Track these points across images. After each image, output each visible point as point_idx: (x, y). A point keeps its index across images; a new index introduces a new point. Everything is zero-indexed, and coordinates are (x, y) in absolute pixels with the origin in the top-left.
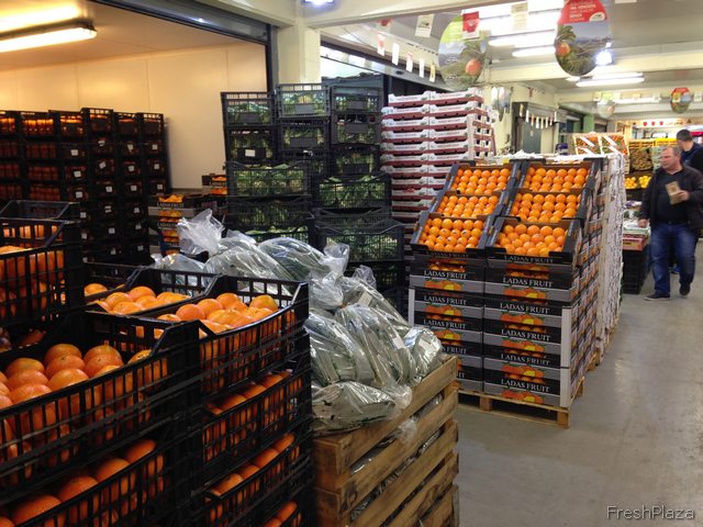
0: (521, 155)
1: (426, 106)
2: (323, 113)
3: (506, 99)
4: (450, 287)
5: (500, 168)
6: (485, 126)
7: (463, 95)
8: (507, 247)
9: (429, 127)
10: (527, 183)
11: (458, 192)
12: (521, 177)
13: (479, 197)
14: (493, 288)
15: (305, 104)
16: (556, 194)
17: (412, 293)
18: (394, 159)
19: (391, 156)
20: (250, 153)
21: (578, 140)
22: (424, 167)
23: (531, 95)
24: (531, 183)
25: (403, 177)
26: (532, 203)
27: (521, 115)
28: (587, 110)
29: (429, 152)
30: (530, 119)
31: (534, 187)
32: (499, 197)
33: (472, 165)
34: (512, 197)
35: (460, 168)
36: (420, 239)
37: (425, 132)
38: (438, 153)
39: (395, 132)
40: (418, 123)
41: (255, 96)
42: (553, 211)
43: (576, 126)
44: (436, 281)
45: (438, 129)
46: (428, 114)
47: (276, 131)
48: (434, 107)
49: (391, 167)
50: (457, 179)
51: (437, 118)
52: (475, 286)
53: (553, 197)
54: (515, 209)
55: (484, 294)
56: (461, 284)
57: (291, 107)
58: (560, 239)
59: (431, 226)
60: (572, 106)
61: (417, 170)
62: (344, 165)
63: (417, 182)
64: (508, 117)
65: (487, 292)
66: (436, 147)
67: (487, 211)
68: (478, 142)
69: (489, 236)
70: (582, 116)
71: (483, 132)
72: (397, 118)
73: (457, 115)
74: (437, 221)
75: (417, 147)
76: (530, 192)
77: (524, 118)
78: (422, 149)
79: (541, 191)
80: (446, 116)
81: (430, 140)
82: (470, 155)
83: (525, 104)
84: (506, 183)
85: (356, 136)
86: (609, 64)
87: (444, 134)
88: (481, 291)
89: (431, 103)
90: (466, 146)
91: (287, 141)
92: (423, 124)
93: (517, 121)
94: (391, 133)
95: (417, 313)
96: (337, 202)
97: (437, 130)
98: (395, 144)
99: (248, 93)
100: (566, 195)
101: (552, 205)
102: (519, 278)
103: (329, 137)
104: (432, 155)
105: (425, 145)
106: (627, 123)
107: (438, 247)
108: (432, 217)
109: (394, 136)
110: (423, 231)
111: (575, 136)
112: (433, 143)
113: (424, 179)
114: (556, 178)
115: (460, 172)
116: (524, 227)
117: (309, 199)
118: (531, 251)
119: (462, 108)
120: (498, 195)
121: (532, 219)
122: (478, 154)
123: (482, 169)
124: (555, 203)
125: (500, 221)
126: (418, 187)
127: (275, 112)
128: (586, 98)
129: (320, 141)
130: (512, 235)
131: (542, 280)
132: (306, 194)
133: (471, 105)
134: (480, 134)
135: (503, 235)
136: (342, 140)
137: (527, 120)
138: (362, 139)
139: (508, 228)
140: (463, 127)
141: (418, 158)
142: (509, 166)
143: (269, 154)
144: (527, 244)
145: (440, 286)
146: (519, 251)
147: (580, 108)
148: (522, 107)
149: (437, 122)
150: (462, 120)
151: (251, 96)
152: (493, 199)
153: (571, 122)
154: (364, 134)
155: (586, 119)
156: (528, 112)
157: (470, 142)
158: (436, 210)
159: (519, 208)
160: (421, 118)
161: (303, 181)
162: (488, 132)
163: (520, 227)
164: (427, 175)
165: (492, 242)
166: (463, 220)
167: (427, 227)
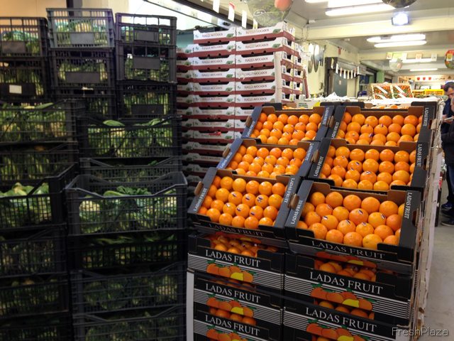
0: (333, 98)
1: (232, 43)
2: (106, 44)
3: (320, 54)
4: (238, 276)
5: (309, 113)
6: (295, 66)
7: (270, 30)
8: (315, 228)
9: (235, 66)
10: (342, 132)
11: (259, 141)
12: (334, 125)
13: (282, 149)
14: (296, 284)
15: (82, 33)
16: (380, 149)
17: (190, 278)
18: (200, 100)
19: (198, 96)
20: (16, 89)
21: (375, 88)
22: (231, 109)
23: (340, 53)
24: (346, 132)
25: (210, 119)
26: (349, 160)
27: (332, 67)
28: (379, 68)
29: (236, 93)
30: (339, 71)
31: (350, 138)
32: (306, 150)
33: (277, 108)
34: (323, 152)
35: (263, 112)
36: (202, 205)
37: (231, 72)
38: (245, 94)
39: (201, 71)
40: (224, 61)
41: (19, 22)
42: (378, 173)
43: (371, 79)
44: (221, 266)
45: (245, 68)
46: (235, 52)
47: (47, 63)
48: (240, 44)
49: (198, 108)
50: (259, 125)
51: (244, 56)
52: (271, 279)
53: (376, 152)
54: (327, 167)
55: (284, 292)
56: (253, 273)
57: (65, 36)
58: (392, 219)
59: (219, 187)
60: (369, 64)
61: (224, 112)
62: (133, 105)
63: (223, 125)
64: (322, 69)
65: (286, 289)
66: (243, 87)
67: (291, 169)
68: (288, 84)
69: (291, 208)
70: (375, 71)
71: (293, 73)
72: (202, 56)
73: (265, 53)
74: (227, 180)
75: (224, 88)
76: (346, 144)
77: (335, 70)
78: (229, 89)
79: (359, 143)
80: (253, 54)
81: (236, 80)
82: (278, 97)
83: (336, 59)
84: (317, 131)
85: (148, 72)
86: (405, 24)
87: (251, 74)
88: (279, 287)
89: (237, 39)
90: (274, 87)
91: (62, 76)
92: (229, 63)
93: (329, 72)
94: (197, 72)
95: (196, 305)
96: (112, 150)
97: (244, 70)
98: (201, 84)
99: (11, 18)
100: (395, 150)
101: (375, 163)
102: (333, 276)
103: (113, 72)
104: (239, 96)
105: (231, 85)
106: (405, 78)
107: (224, 218)
108: (221, 175)
109: (200, 75)
110: (208, 194)
111: (373, 85)
112: (239, 84)
113: (231, 122)
114: (378, 127)
115: (263, 116)
116: (340, 196)
117: (74, 147)
118: (350, 238)
119: (270, 45)
120: (305, 147)
121: (349, 183)
122: (287, 96)
123: (289, 114)
124: (379, 161)
125: (307, 185)
126: (225, 131)
127: (44, 41)
128: (380, 56)
129: (103, 76)
130: (323, 208)
131: (367, 283)
132: (70, 141)
133: (280, 41)
134: (290, 74)
135: (310, 207)
136: (130, 76)
137: (337, 72)
138: (154, 76)
139: (318, 196)
140: (270, 66)
141: (224, 100)
142: (320, 110)
143: (39, 91)
144: (344, 224)
145: (225, 272)
146: (332, 235)
147: (375, 66)
148: (333, 61)
149: (244, 61)
150: (269, 58)
151: (15, 22)
152: (299, 152)
153: (368, 76)
154: (156, 70)
155: (378, 74)
156: (337, 65)
157: (279, 83)
158: (228, 165)
159: (332, 167)
160: (227, 56)
161: (65, 124)
162: (299, 73)
163: (334, 196)
164: (234, 117)
165: (294, 220)
166: (260, 181)
167: (213, 188)
